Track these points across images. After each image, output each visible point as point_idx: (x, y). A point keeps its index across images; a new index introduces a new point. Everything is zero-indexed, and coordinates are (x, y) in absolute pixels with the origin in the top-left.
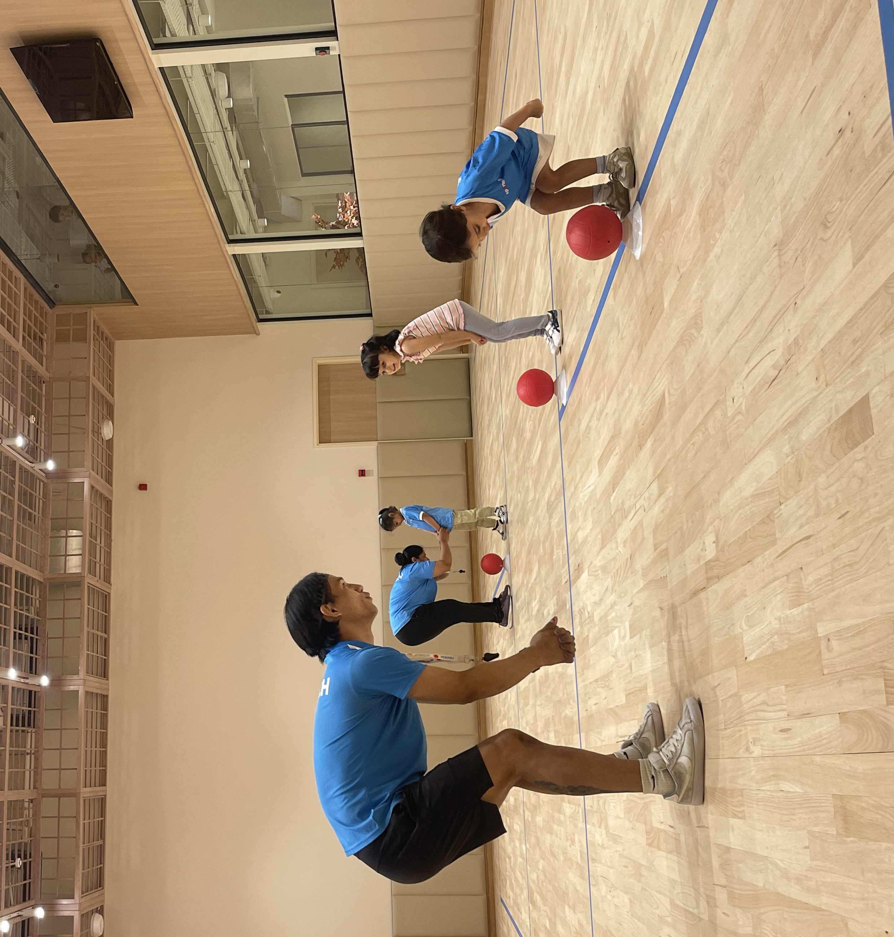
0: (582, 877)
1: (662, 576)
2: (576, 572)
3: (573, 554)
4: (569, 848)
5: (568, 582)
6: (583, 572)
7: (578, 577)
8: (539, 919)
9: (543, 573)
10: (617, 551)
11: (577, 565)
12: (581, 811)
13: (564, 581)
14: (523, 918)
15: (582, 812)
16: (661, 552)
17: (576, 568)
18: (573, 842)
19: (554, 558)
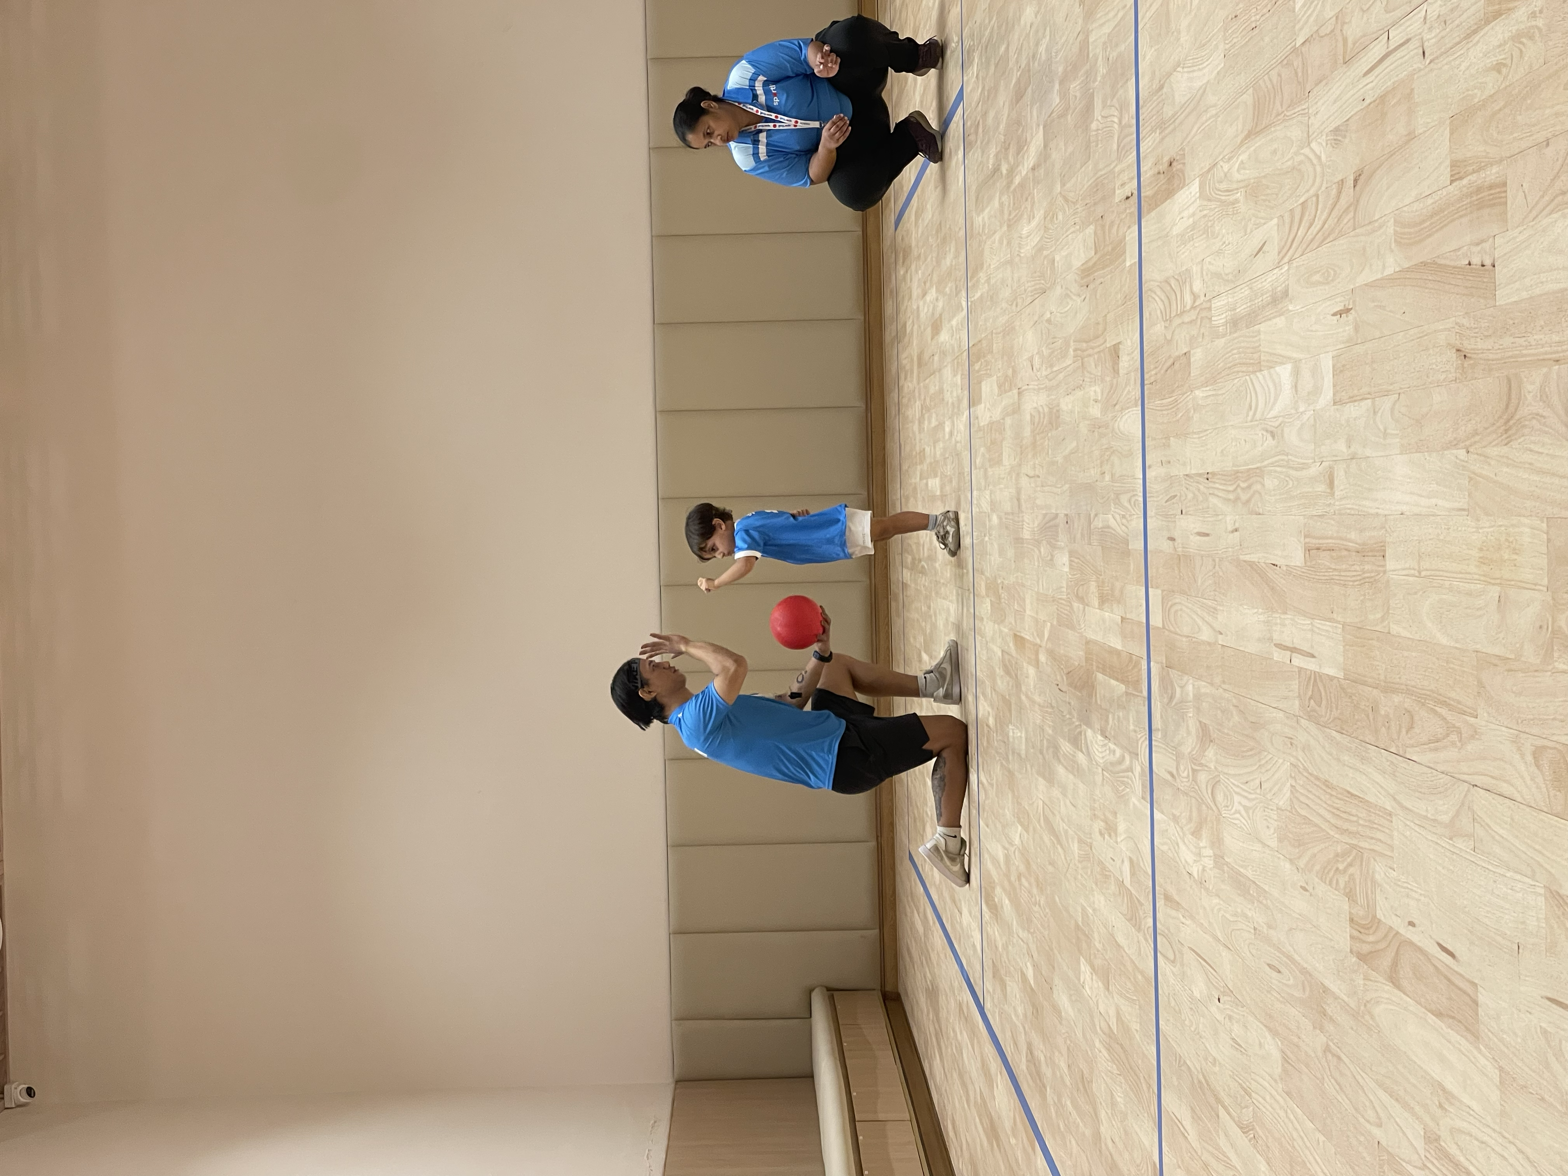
0: (1133, 919)
1: (1476, 261)
2: (1163, 179)
3: (1153, 130)
4: (1099, 837)
5: (1134, 200)
6: (1183, 184)
7: (1169, 193)
8: (1006, 947)
9: (1056, 156)
10: (1306, 151)
11: (1166, 159)
12: (1137, 770)
13: (1120, 194)
14: (965, 923)
15: (1142, 773)
16: (1479, 190)
17: (1164, 166)
18: (1110, 829)
19: (1094, 126)
